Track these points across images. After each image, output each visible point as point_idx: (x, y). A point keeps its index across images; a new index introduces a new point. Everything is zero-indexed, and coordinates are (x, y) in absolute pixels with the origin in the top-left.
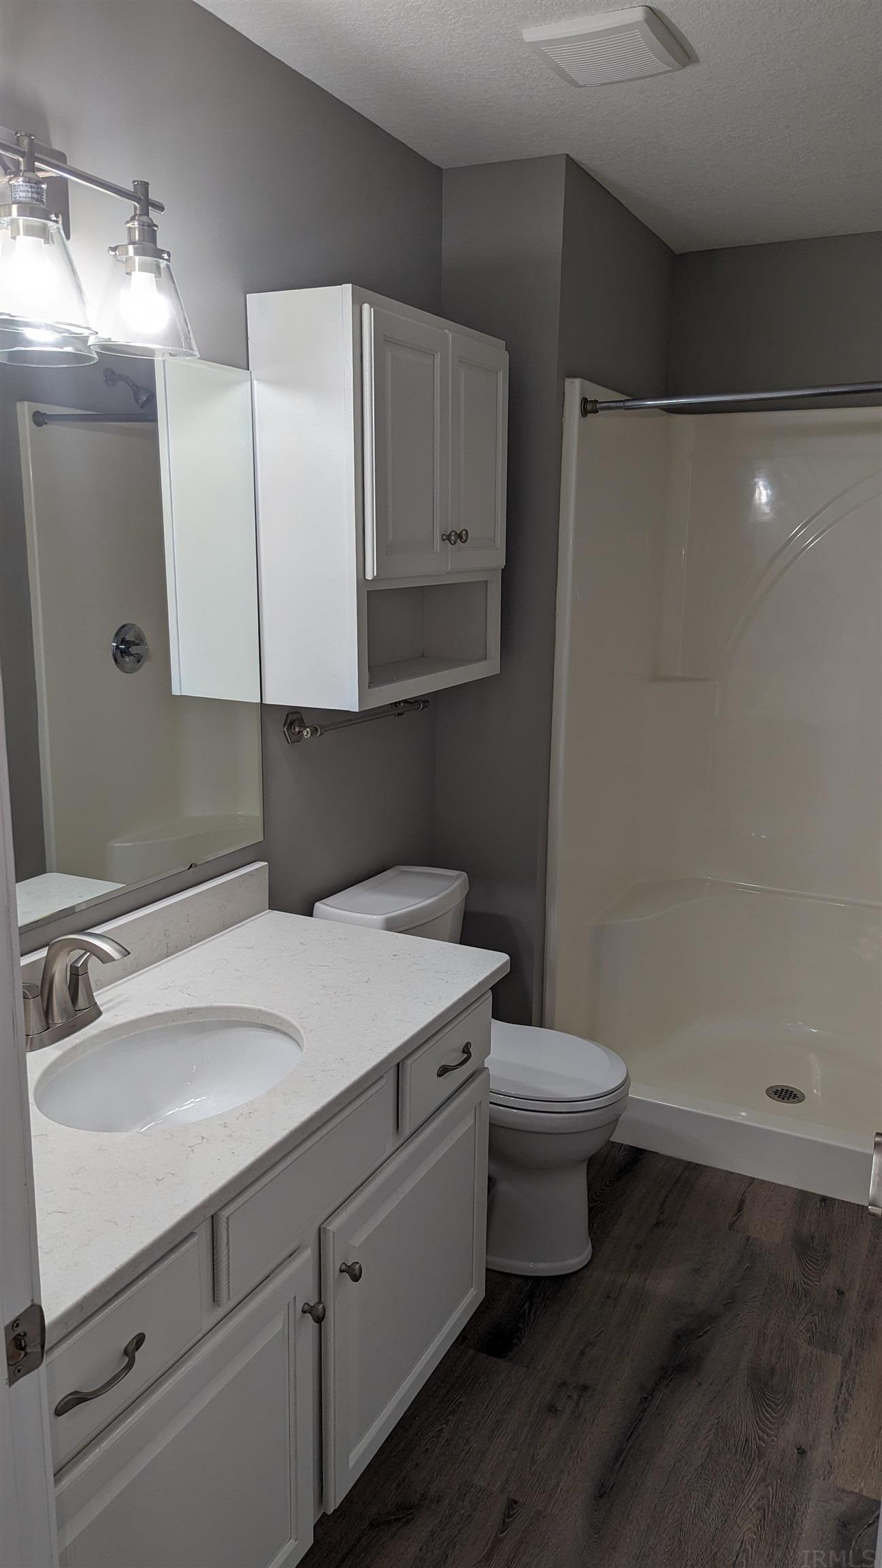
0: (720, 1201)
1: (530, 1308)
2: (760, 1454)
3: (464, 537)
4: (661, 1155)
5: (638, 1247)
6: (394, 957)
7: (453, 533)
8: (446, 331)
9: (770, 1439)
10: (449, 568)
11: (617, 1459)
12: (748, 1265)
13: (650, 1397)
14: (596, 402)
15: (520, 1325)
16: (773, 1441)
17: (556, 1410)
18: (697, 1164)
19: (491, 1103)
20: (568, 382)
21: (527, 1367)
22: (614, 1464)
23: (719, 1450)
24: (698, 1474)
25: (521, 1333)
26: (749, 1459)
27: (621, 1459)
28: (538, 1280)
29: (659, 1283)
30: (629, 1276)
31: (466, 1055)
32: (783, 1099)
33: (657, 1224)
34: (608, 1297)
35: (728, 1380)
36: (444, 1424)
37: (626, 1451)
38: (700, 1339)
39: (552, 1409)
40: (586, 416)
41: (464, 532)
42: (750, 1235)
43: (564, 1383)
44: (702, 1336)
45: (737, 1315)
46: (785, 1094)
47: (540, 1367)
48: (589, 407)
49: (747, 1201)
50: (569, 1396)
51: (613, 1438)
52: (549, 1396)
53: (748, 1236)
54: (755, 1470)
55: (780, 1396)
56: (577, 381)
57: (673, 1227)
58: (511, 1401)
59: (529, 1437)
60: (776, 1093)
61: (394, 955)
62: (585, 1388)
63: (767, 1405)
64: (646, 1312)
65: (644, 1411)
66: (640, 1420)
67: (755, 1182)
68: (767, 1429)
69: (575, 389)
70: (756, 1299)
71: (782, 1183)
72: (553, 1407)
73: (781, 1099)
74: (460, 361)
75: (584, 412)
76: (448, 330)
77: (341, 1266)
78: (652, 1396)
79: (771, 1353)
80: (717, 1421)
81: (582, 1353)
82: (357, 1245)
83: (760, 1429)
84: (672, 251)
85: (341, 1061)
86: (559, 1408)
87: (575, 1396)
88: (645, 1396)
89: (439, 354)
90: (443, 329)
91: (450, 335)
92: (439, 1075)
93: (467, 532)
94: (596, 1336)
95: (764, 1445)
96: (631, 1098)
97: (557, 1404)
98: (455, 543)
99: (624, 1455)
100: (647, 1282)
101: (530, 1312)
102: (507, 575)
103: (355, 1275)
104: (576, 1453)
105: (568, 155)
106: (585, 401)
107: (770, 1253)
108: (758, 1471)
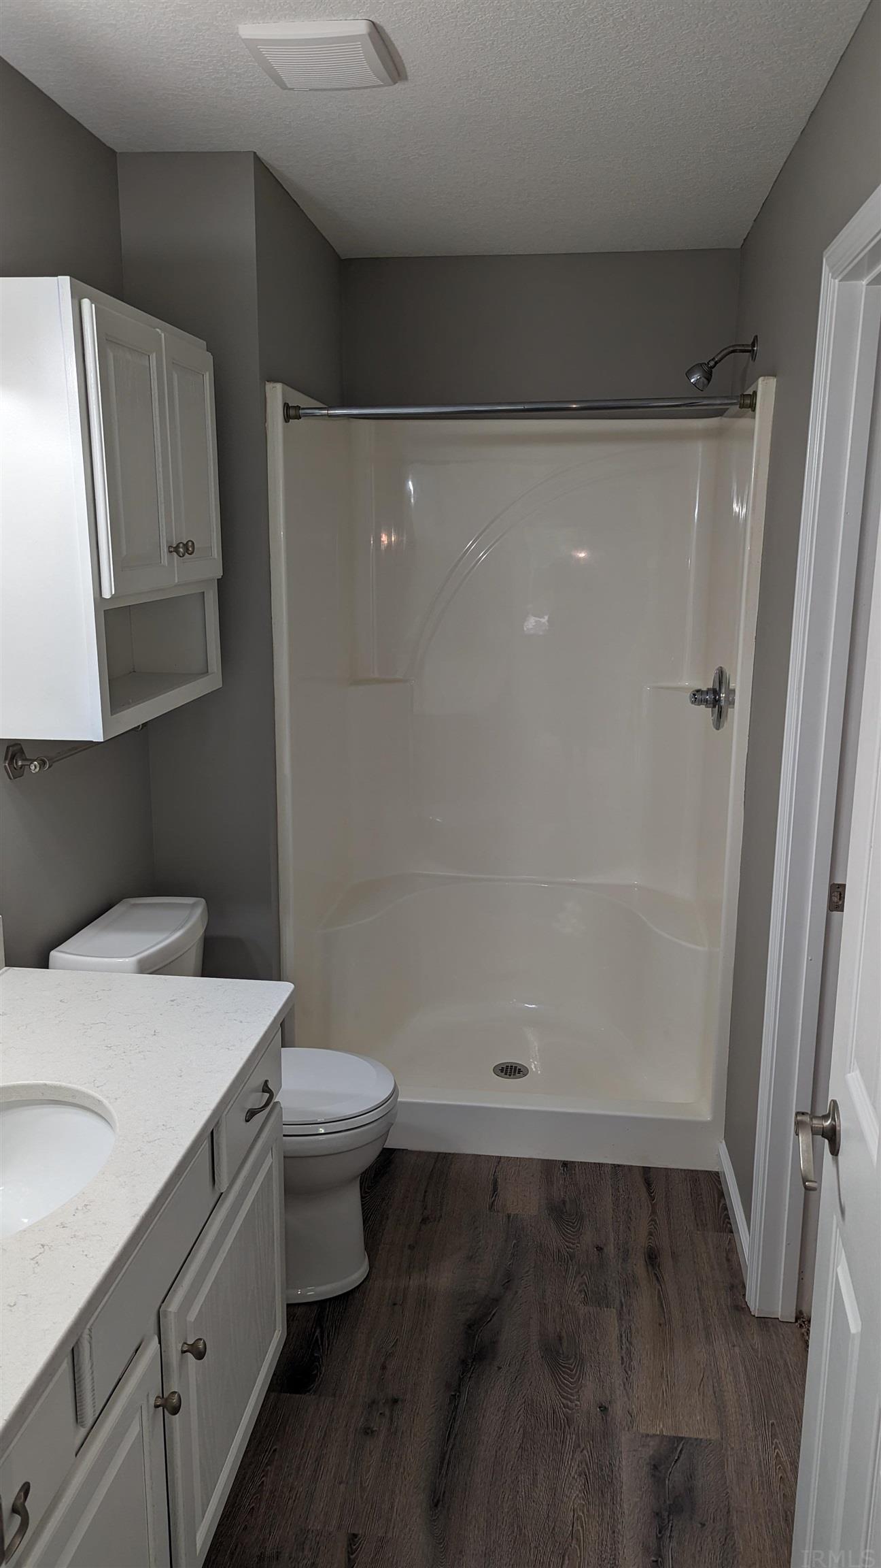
0: (476, 1185)
1: (322, 1333)
2: (569, 1421)
3: (190, 549)
4: (411, 1151)
5: (411, 1247)
6: (172, 1003)
7: (181, 545)
8: (158, 330)
9: (574, 1404)
10: (176, 581)
11: (442, 1463)
12: (515, 1241)
13: (458, 1394)
14: (298, 408)
15: (316, 1355)
16: (576, 1405)
17: (372, 1432)
18: (446, 1153)
19: (284, 1136)
20: (269, 386)
21: (334, 1395)
22: (441, 1469)
23: (532, 1428)
24: (519, 1457)
25: (319, 1362)
26: (561, 1430)
27: (446, 1461)
28: (321, 1305)
29: (439, 1279)
30: (410, 1278)
31: (268, 1095)
32: (510, 1075)
33: (425, 1220)
34: (395, 1304)
35: (524, 1358)
36: (263, 1476)
37: (448, 1452)
38: (489, 1324)
39: (368, 1432)
40: (289, 422)
41: (190, 544)
42: (509, 1212)
43: (373, 1402)
44: (489, 1321)
45: (517, 1292)
46: (511, 1071)
47: (346, 1391)
48: (292, 412)
49: (499, 1180)
50: (381, 1414)
51: (434, 1444)
52: (362, 1419)
53: (508, 1214)
54: (568, 1438)
55: (572, 1360)
56: (279, 386)
57: (439, 1220)
58: (325, 1435)
59: (353, 1465)
60: (502, 1070)
61: (172, 1001)
62: (395, 1401)
63: (563, 1372)
64: (434, 1310)
65: (456, 1407)
66: (454, 1418)
67: (502, 1160)
68: (569, 1396)
69: (276, 394)
70: (529, 1273)
71: (527, 1157)
72: (369, 1428)
73: (508, 1076)
74: (173, 363)
75: (287, 418)
76: (160, 329)
77: (182, 1347)
78: (460, 1392)
79: (554, 1321)
80: (524, 1400)
81: (384, 1368)
82: (193, 1320)
83: (563, 1398)
84: (338, 256)
85: (164, 1128)
86: (374, 1429)
87: (387, 1413)
88: (453, 1393)
89: (154, 354)
90: (154, 328)
91: (163, 335)
92: (247, 1121)
93: (193, 543)
94: (393, 1346)
95: (570, 1412)
96: (402, 1103)
97: (372, 1425)
98: (183, 556)
99: (447, 1457)
100: (428, 1280)
101: (322, 1337)
102: (223, 585)
103: (200, 1353)
104: (402, 1470)
105: (255, 153)
106: (286, 407)
107: (531, 1225)
108: (571, 1438)
